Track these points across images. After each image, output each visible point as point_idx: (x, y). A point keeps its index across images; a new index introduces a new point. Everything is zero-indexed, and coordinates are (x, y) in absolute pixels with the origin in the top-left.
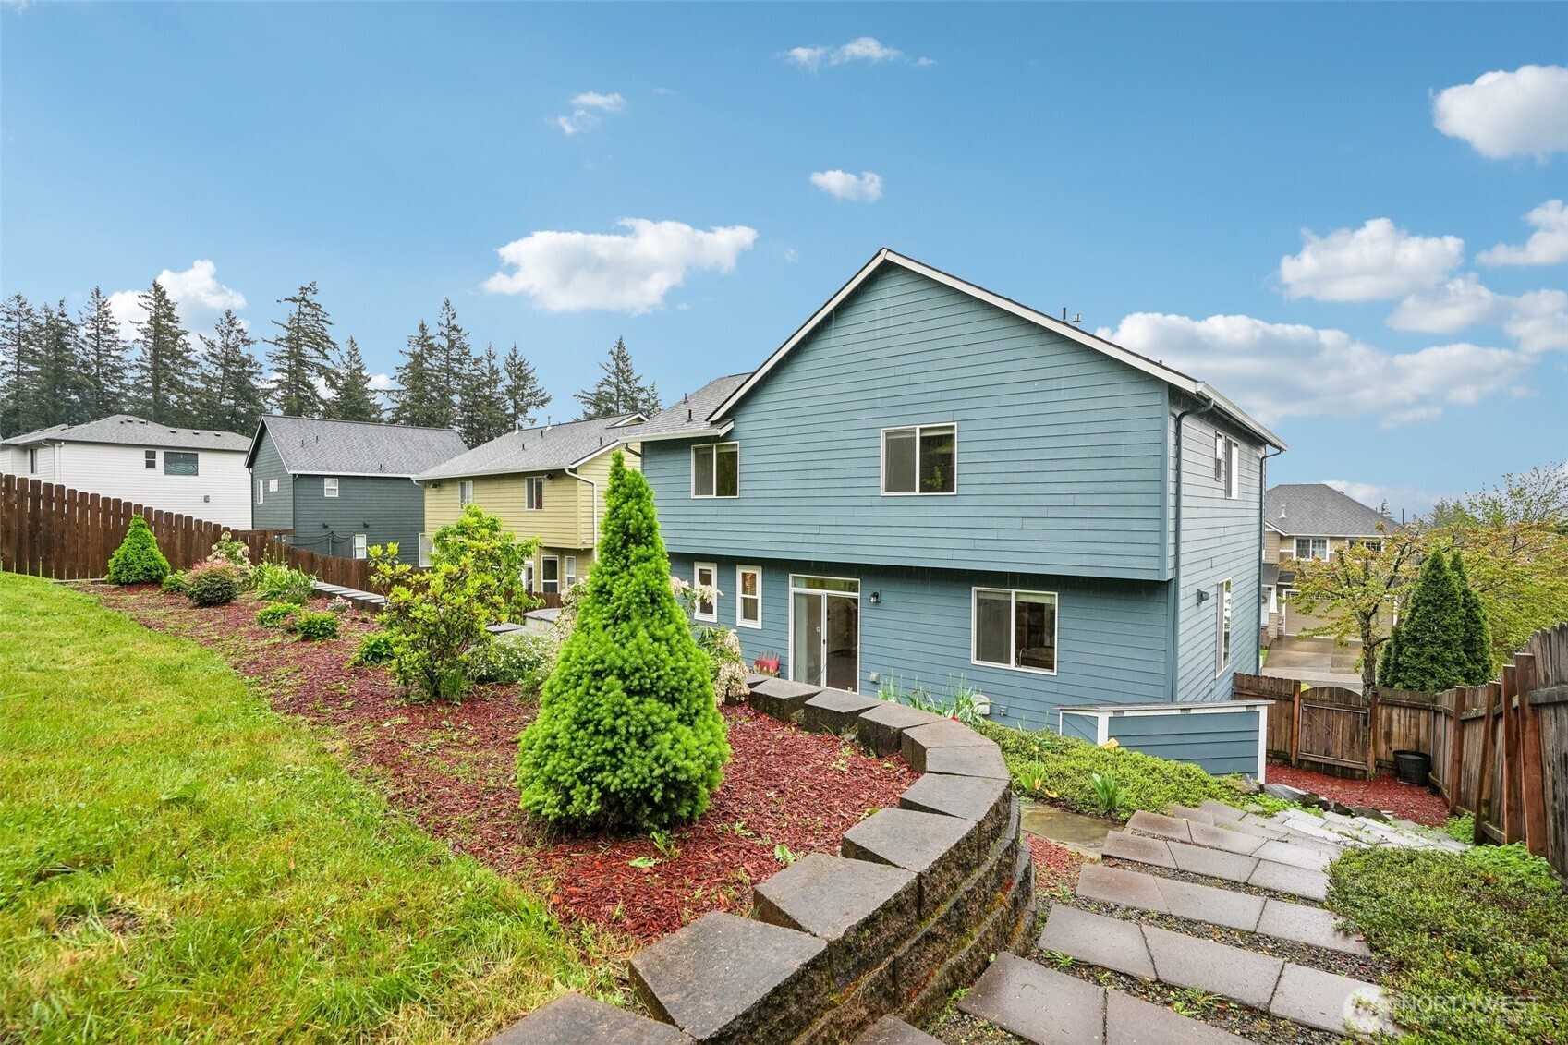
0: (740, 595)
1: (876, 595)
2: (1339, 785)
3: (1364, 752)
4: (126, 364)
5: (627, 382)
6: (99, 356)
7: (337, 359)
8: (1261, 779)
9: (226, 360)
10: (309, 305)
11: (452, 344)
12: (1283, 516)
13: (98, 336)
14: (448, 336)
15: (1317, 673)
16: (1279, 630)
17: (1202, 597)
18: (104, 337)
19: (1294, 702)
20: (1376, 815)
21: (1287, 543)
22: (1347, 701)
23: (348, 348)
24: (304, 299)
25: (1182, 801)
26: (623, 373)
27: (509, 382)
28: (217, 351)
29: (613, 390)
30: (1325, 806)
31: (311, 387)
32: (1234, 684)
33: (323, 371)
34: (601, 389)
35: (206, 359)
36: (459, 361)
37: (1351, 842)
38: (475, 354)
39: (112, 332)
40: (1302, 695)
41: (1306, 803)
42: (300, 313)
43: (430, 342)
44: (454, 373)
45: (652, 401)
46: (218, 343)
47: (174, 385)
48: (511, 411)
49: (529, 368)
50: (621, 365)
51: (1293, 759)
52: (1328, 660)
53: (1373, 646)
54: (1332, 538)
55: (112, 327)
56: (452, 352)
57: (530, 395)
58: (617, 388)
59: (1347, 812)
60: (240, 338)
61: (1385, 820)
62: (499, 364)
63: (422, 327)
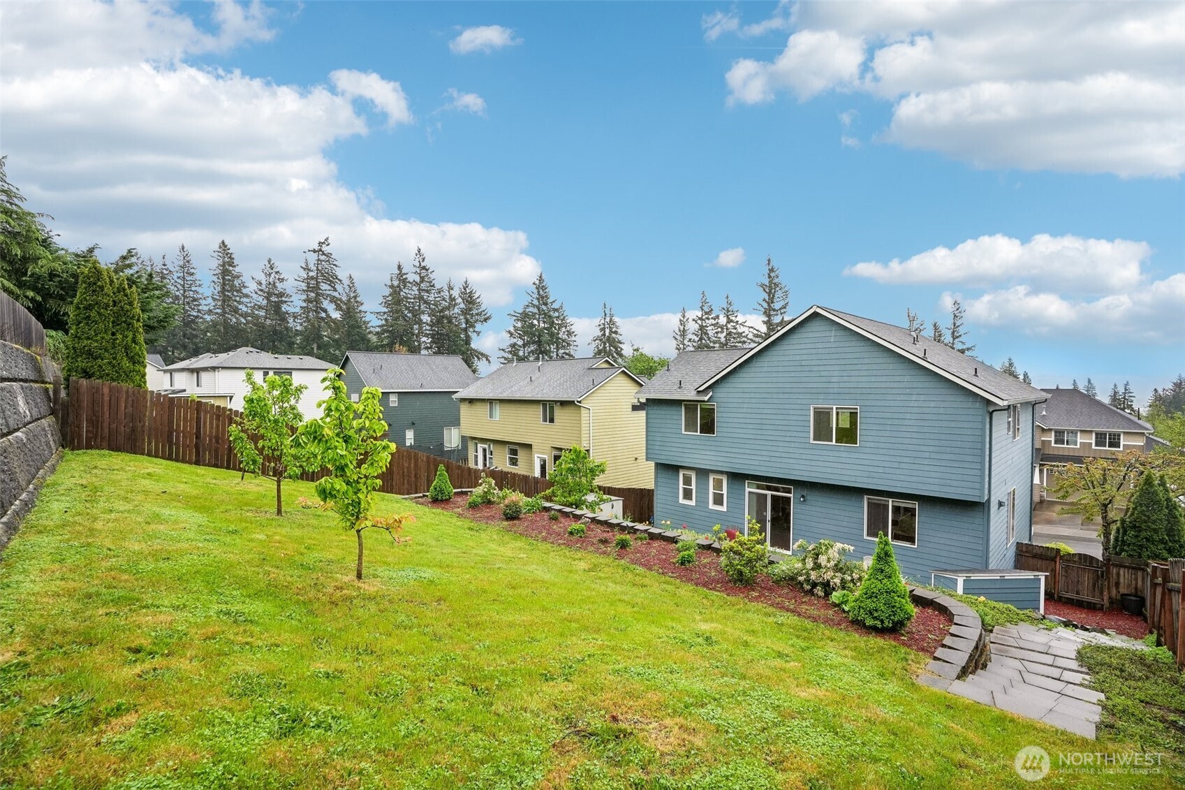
0: (711, 490)
1: (803, 496)
2: (1085, 613)
3: (1102, 593)
4: (200, 296)
5: (546, 304)
6: (185, 291)
7: (341, 292)
8: (1042, 611)
9: (268, 293)
10: (324, 254)
11: (422, 279)
12: (1044, 413)
13: (184, 278)
14: (420, 274)
15: (1070, 530)
16: (1041, 496)
17: (1001, 504)
18: (187, 278)
19: (1056, 562)
20: (1103, 632)
21: (1048, 434)
22: (1091, 563)
23: (348, 282)
24: (320, 250)
25: (1010, 622)
26: (543, 299)
27: (462, 306)
28: (263, 287)
29: (535, 310)
30: (1076, 627)
31: (325, 311)
32: (1017, 549)
33: (333, 300)
34: (528, 310)
35: (256, 293)
36: (428, 291)
37: (1087, 643)
38: (438, 286)
39: (192, 274)
40: (1061, 558)
41: (1066, 625)
42: (319, 260)
43: (404, 277)
44: (424, 300)
45: (562, 317)
46: (264, 282)
47: (236, 310)
48: (464, 326)
49: (476, 296)
50: (541, 292)
51: (1056, 596)
52: (1079, 520)
53: (1109, 524)
54: (1082, 431)
55: (192, 271)
56: (422, 285)
57: (477, 314)
58: (539, 309)
59: (1087, 630)
60: (277, 277)
61: (1107, 634)
62: (455, 293)
63: (399, 267)
